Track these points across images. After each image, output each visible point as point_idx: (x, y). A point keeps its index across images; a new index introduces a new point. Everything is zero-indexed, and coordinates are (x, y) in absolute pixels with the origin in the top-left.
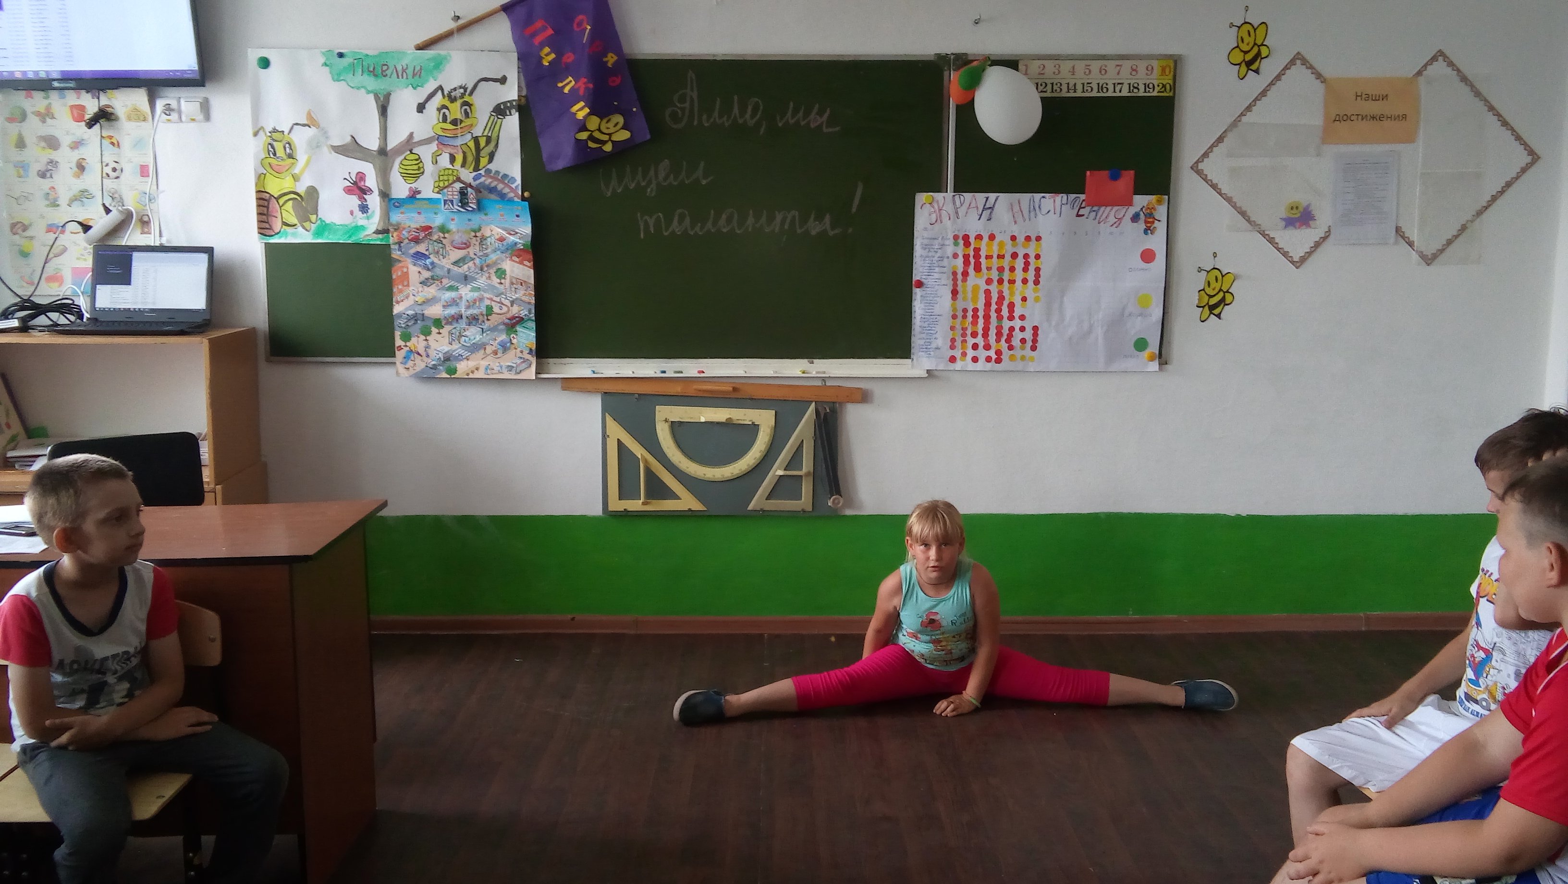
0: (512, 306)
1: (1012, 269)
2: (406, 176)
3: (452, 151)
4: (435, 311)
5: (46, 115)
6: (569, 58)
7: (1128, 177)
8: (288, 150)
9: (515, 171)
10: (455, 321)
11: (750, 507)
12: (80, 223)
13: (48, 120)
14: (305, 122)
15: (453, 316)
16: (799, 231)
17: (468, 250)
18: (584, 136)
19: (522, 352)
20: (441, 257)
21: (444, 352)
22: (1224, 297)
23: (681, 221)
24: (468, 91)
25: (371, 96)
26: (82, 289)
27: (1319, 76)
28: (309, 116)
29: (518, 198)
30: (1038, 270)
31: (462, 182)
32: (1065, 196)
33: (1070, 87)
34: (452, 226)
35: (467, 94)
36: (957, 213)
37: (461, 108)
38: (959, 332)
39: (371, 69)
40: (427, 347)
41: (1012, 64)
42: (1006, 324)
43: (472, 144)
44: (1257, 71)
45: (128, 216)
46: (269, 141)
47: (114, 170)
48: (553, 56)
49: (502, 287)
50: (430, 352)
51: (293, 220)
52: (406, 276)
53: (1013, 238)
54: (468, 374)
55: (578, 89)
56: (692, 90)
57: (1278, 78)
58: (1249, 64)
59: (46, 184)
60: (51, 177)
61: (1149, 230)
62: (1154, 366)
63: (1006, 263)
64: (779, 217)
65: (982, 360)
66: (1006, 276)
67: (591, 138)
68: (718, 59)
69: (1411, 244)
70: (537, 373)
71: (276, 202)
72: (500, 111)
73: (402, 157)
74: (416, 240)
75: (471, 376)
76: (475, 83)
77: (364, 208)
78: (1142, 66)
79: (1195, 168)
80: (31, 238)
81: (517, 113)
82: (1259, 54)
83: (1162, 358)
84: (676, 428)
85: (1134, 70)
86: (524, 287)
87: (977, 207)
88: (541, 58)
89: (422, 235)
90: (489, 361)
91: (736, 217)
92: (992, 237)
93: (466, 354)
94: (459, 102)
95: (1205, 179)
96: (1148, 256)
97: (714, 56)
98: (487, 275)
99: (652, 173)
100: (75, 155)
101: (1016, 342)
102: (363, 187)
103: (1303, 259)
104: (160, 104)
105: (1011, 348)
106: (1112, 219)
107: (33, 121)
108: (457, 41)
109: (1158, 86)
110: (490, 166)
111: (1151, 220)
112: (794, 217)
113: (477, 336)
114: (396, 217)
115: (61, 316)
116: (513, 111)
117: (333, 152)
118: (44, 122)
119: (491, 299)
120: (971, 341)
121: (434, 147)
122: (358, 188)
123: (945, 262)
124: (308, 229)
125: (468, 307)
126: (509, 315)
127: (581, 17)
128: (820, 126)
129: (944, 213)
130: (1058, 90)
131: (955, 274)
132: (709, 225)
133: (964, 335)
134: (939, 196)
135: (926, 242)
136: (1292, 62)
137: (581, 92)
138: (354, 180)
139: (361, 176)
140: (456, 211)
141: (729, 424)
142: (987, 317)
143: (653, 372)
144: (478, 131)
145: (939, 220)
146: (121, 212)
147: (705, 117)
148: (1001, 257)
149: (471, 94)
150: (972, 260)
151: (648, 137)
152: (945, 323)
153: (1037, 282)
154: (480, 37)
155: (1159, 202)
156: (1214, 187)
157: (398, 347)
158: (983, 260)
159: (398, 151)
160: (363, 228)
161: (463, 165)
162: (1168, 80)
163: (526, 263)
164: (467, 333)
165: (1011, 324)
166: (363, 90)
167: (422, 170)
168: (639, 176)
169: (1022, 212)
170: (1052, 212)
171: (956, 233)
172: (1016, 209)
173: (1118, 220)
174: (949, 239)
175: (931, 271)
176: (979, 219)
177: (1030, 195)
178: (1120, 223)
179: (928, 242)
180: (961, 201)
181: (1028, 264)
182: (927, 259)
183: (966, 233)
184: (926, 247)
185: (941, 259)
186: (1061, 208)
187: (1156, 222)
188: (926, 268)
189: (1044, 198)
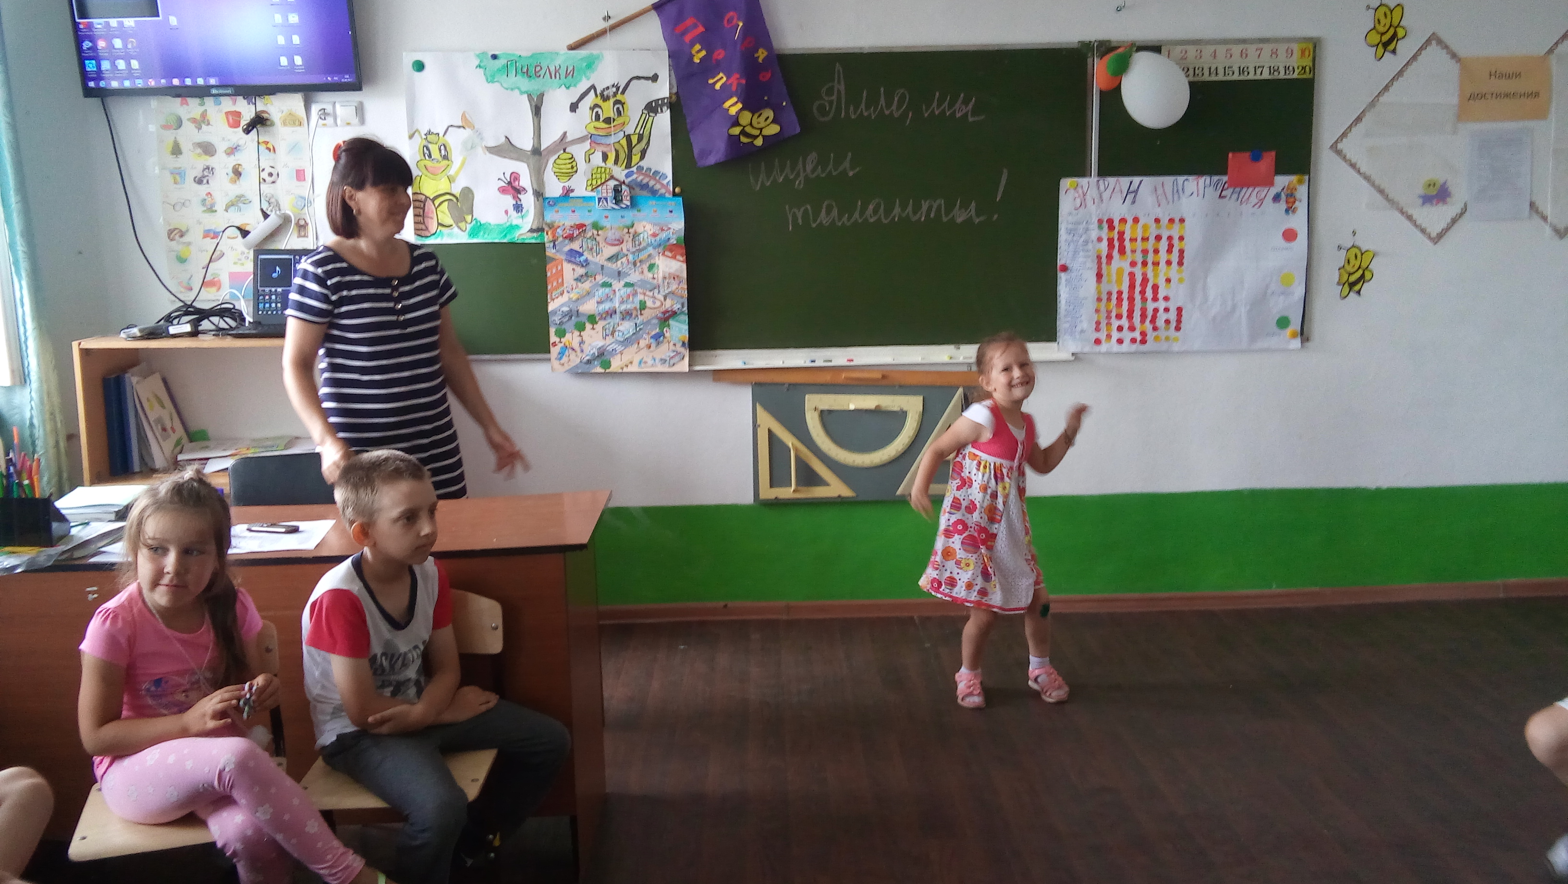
0: (665, 299)
1: (1156, 251)
2: (559, 175)
3: (605, 150)
4: (589, 307)
5: (201, 122)
6: (720, 54)
7: (1269, 159)
8: (443, 152)
9: (666, 168)
10: (609, 316)
11: (899, 492)
12: (238, 228)
13: (204, 126)
14: (460, 124)
15: (607, 312)
16: (945, 219)
17: (621, 246)
18: (736, 131)
19: (675, 345)
20: (595, 254)
21: (598, 347)
22: (1363, 273)
23: (829, 211)
24: (621, 90)
25: (526, 96)
26: (242, 294)
27: (1454, 56)
28: (464, 116)
29: (670, 194)
30: (1181, 252)
31: (617, 180)
32: (1208, 179)
33: (1212, 71)
34: (604, 223)
35: (619, 92)
36: (1101, 197)
37: (614, 106)
38: (1103, 315)
39: (525, 70)
40: (582, 342)
41: (1156, 49)
42: (1150, 306)
43: (624, 142)
44: (1394, 52)
45: (286, 220)
46: (425, 143)
47: (271, 175)
48: (703, 53)
49: (655, 281)
50: (584, 347)
51: (448, 220)
52: (560, 273)
53: (1157, 221)
54: (622, 368)
55: (731, 85)
56: (839, 82)
57: (1414, 57)
58: (1386, 45)
59: (203, 189)
60: (208, 182)
61: (1290, 209)
62: (1296, 343)
63: (1150, 245)
64: (925, 206)
65: (1127, 341)
66: (1150, 258)
67: (743, 133)
68: (866, 52)
69: (1545, 218)
70: (690, 365)
71: (431, 203)
72: (652, 108)
73: (556, 156)
74: (571, 238)
75: (625, 370)
76: (628, 80)
77: (518, 208)
78: (1282, 48)
79: (1334, 147)
80: (189, 244)
81: (669, 110)
82: (1395, 35)
83: (1304, 335)
84: (825, 416)
85: (1275, 53)
86: (677, 281)
87: (1121, 190)
88: (692, 56)
89: (576, 233)
90: (644, 353)
91: (882, 207)
92: (1136, 220)
93: (619, 348)
94: (612, 101)
95: (1344, 158)
96: (1290, 235)
97: (861, 48)
98: (640, 270)
99: (800, 165)
100: (232, 161)
101: (1160, 322)
102: (518, 188)
103: (1440, 236)
104: (315, 109)
105: (1155, 329)
106: (1253, 200)
107: (188, 128)
108: (608, 39)
109: (1298, 68)
110: (642, 164)
111: (1292, 200)
112: (940, 206)
113: (631, 331)
114: (550, 216)
115: (221, 320)
116: (665, 108)
117: (487, 153)
118: (199, 128)
119: (644, 294)
120: (1116, 323)
121: (587, 145)
122: (512, 188)
123: (1090, 246)
124: (464, 229)
125: (622, 302)
126: (663, 309)
127: (731, 14)
128: (965, 115)
129: (1088, 197)
130: (1200, 74)
131: (1099, 257)
132: (856, 215)
133: (1109, 317)
134: (1083, 181)
135: (1070, 226)
136: (1428, 42)
137: (734, 88)
138: (509, 180)
139: (515, 176)
140: (609, 208)
141: (878, 412)
142: (1131, 299)
143: (803, 362)
144: (630, 130)
145: (1083, 204)
146: (279, 216)
147: (852, 108)
148: (1145, 239)
149: (623, 92)
150: (1116, 244)
151: (798, 130)
152: (1090, 305)
153: (1180, 263)
154: (629, 36)
155: (1300, 182)
156: (1353, 166)
157: (552, 344)
158: (1127, 243)
159: (552, 150)
160: (517, 227)
161: (616, 162)
162: (1307, 62)
163: (679, 257)
164: (620, 328)
165: (1155, 305)
166: (517, 92)
167: (575, 169)
168: (787, 170)
169: (1165, 193)
170: (1195, 194)
171: (1100, 217)
172: (1160, 191)
173: (1260, 201)
174: (1094, 223)
175: (1076, 255)
176: (1124, 203)
177: (1173, 178)
178: (1262, 204)
179: (1072, 227)
180: (1105, 186)
181: (1171, 246)
182: (1072, 244)
183: (1110, 217)
184: (1071, 231)
185: (1086, 243)
186: (1204, 190)
187: (1297, 201)
188: (1070, 253)
189: (1187, 181)
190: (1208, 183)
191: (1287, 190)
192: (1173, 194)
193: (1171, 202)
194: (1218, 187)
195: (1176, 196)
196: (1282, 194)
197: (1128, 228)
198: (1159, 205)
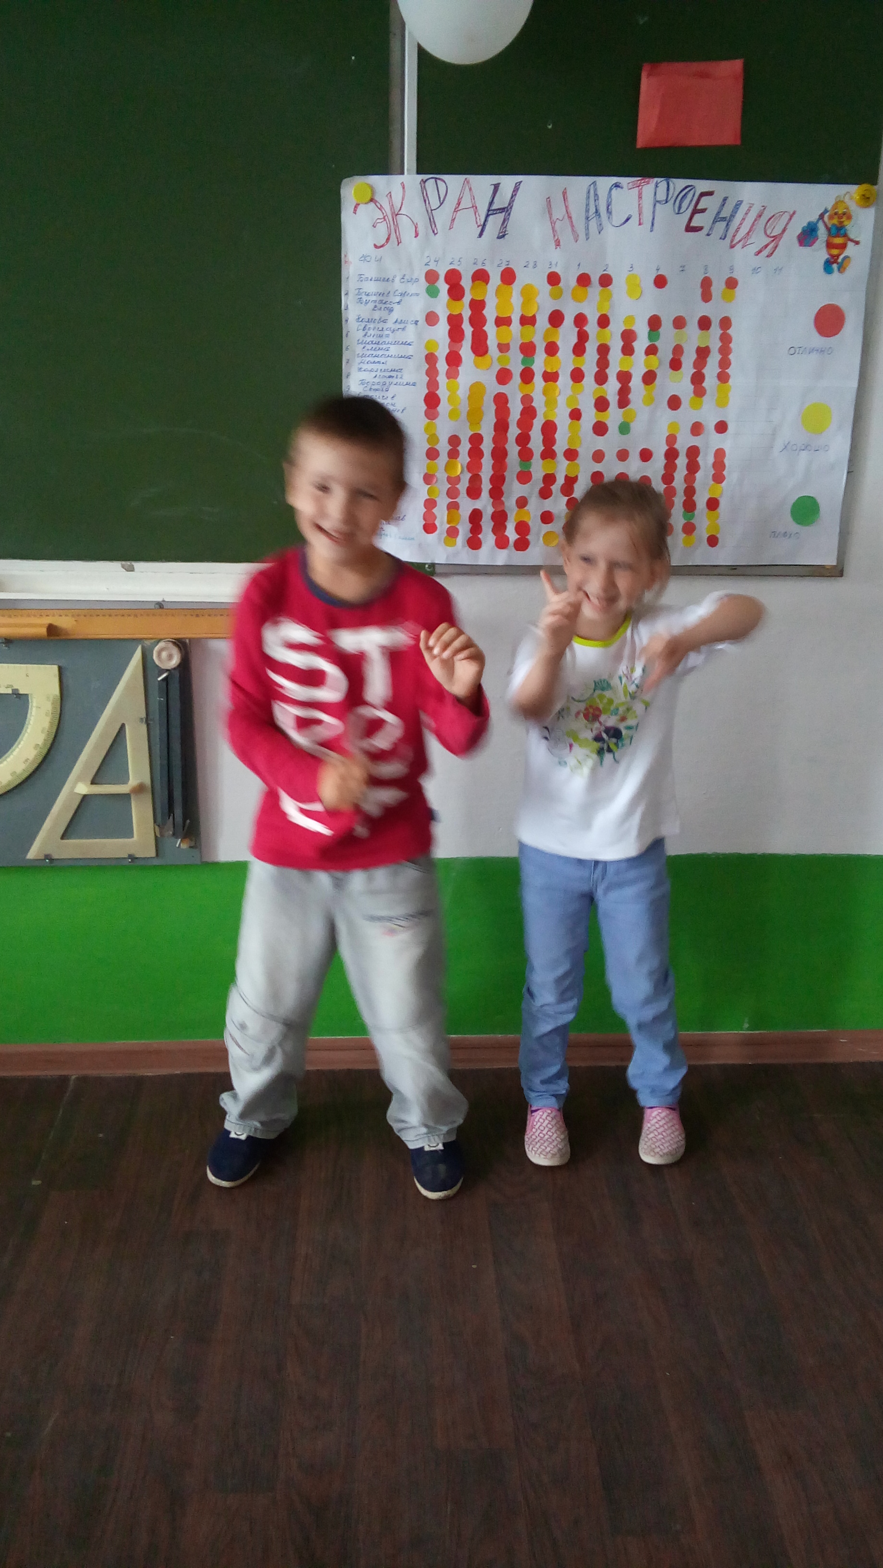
1: (552, 349)
11: (33, 853)
30: (603, 350)
32: (662, 183)
36: (432, 222)
38: (443, 487)
42: (538, 469)
53: (553, 279)
61: (834, 262)
65: (489, 543)
66: (539, 363)
87: (474, 207)
92: (508, 277)
96: (829, 322)
105: (547, 519)
106: (759, 239)
111: (839, 241)
120: (467, 505)
123: (410, 334)
129: (403, 221)
131: (431, 359)
133: (452, 493)
134: (388, 183)
135: (367, 286)
142: (499, 455)
145: (393, 236)
150: (467, 329)
155: (860, 202)
158: (490, 328)
165: (549, 468)
169: (570, 218)
170: (634, 220)
171: (432, 266)
172: (559, 212)
173: (773, 241)
174: (417, 280)
175: (380, 353)
176: (481, 235)
177: (588, 180)
178: (776, 247)
179: (371, 287)
180: (439, 195)
181: (583, 337)
182: (372, 325)
183: (452, 267)
184: (368, 298)
185: (402, 326)
186: (654, 212)
187: (850, 245)
188: (369, 347)
189: (618, 189)
190: (661, 195)
191: (831, 218)
192: (587, 218)
193: (582, 236)
194: (685, 205)
195: (593, 224)
196: (821, 226)
197: (491, 294)
198: (558, 244)
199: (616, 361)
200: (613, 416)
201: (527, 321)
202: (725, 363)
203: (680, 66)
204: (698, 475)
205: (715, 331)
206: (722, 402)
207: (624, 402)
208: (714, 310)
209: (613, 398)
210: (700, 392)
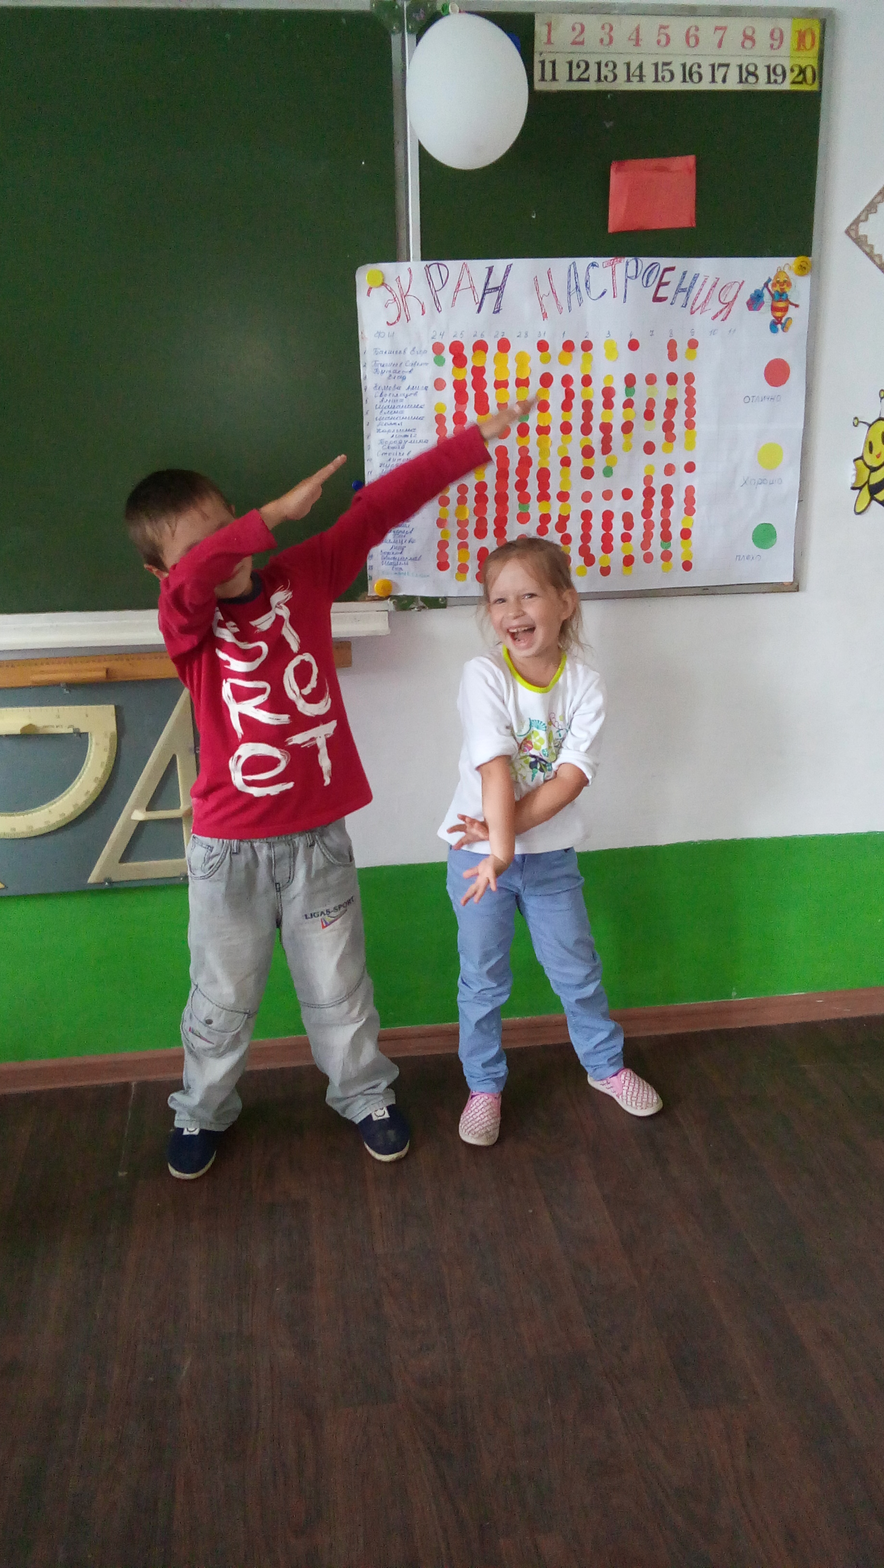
1: (544, 407)
11: (96, 874)
30: (587, 406)
32: (631, 261)
33: (632, 71)
36: (436, 301)
38: (453, 529)
42: (536, 510)
53: (543, 346)
61: (778, 323)
63: (532, 394)
66: (534, 419)
78: (762, 29)
79: (850, 229)
85: (749, 39)
87: (472, 287)
92: (504, 346)
96: (778, 375)
106: (715, 305)
109: (792, 71)
111: (781, 305)
120: (476, 543)
123: (421, 398)
129: (412, 303)
130: (611, 77)
131: (439, 419)
133: (462, 534)
134: (397, 270)
135: (382, 359)
142: (502, 499)
145: (403, 314)
150: (471, 392)
155: (798, 273)
158: (490, 390)
162: (809, 59)
165: (545, 508)
169: (554, 293)
171: (438, 339)
172: (545, 289)
173: (726, 307)
174: (426, 352)
175: (395, 415)
176: (479, 311)
177: (568, 261)
178: (729, 312)
179: (386, 359)
180: (441, 278)
181: (570, 395)
182: (388, 392)
183: (455, 339)
184: (383, 369)
185: (414, 391)
186: (626, 286)
187: (791, 307)
188: (385, 411)
189: (594, 267)
190: (632, 272)
191: (774, 285)
192: (569, 293)
193: (566, 309)
194: (651, 280)
195: (574, 297)
196: (766, 291)
197: (490, 362)
198: (545, 316)
199: (599, 414)
200: (598, 462)
201: (522, 383)
202: (690, 413)
203: (642, 162)
204: (673, 509)
205: (681, 384)
206: (690, 445)
207: (606, 448)
208: (680, 368)
209: (597, 446)
210: (670, 437)
